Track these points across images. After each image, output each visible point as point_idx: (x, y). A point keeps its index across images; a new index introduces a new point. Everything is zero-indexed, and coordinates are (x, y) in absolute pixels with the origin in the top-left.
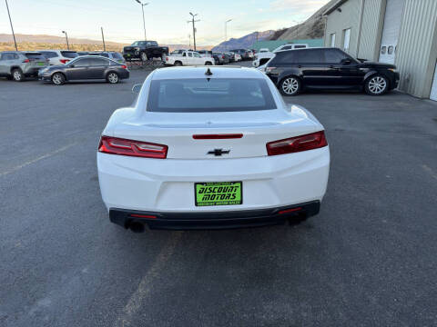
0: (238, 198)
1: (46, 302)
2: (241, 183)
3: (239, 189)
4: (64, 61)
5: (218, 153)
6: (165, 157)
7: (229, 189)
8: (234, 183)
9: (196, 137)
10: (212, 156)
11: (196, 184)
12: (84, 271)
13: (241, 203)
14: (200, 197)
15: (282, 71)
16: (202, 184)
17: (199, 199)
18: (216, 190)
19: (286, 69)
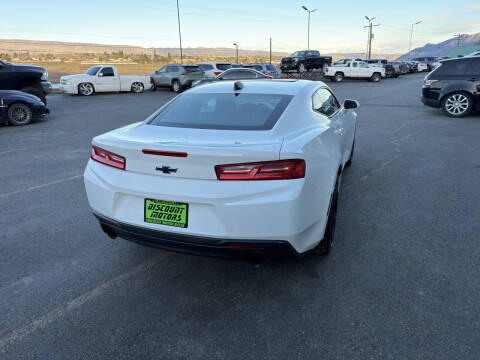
0: (183, 221)
1: (27, 280)
2: (187, 205)
3: (185, 211)
4: (217, 74)
5: (166, 170)
6: (124, 169)
7: (175, 209)
8: (180, 204)
9: (145, 152)
10: (161, 173)
11: (146, 199)
12: (74, 263)
13: (186, 226)
14: (149, 213)
15: (446, 85)
16: (152, 200)
17: (148, 216)
18: (164, 209)
19: (453, 82)
